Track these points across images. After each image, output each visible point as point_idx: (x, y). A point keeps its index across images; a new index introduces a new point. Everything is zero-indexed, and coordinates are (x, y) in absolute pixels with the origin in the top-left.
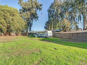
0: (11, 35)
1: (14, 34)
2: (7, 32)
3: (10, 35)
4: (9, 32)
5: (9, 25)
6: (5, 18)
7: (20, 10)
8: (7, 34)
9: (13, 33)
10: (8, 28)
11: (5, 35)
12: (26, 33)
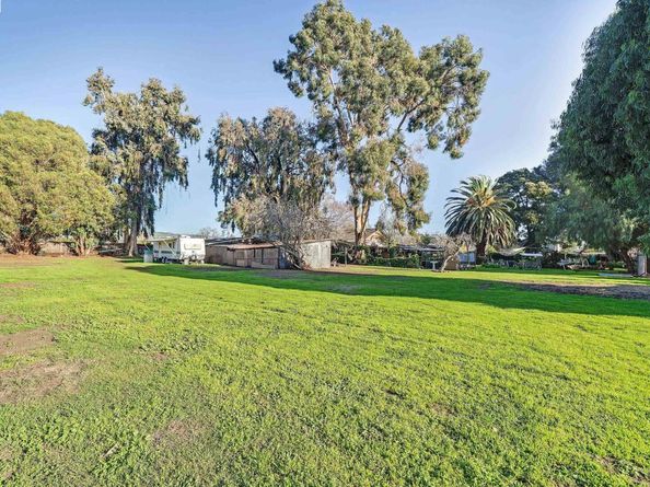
0: (45, 254)
1: (61, 248)
2: (23, 237)
3: (35, 251)
4: (30, 237)
5: (29, 207)
6: (9, 178)
7: (97, 133)
8: (22, 248)
9: (55, 243)
10: (24, 220)
11: (8, 251)
12: (124, 246)
